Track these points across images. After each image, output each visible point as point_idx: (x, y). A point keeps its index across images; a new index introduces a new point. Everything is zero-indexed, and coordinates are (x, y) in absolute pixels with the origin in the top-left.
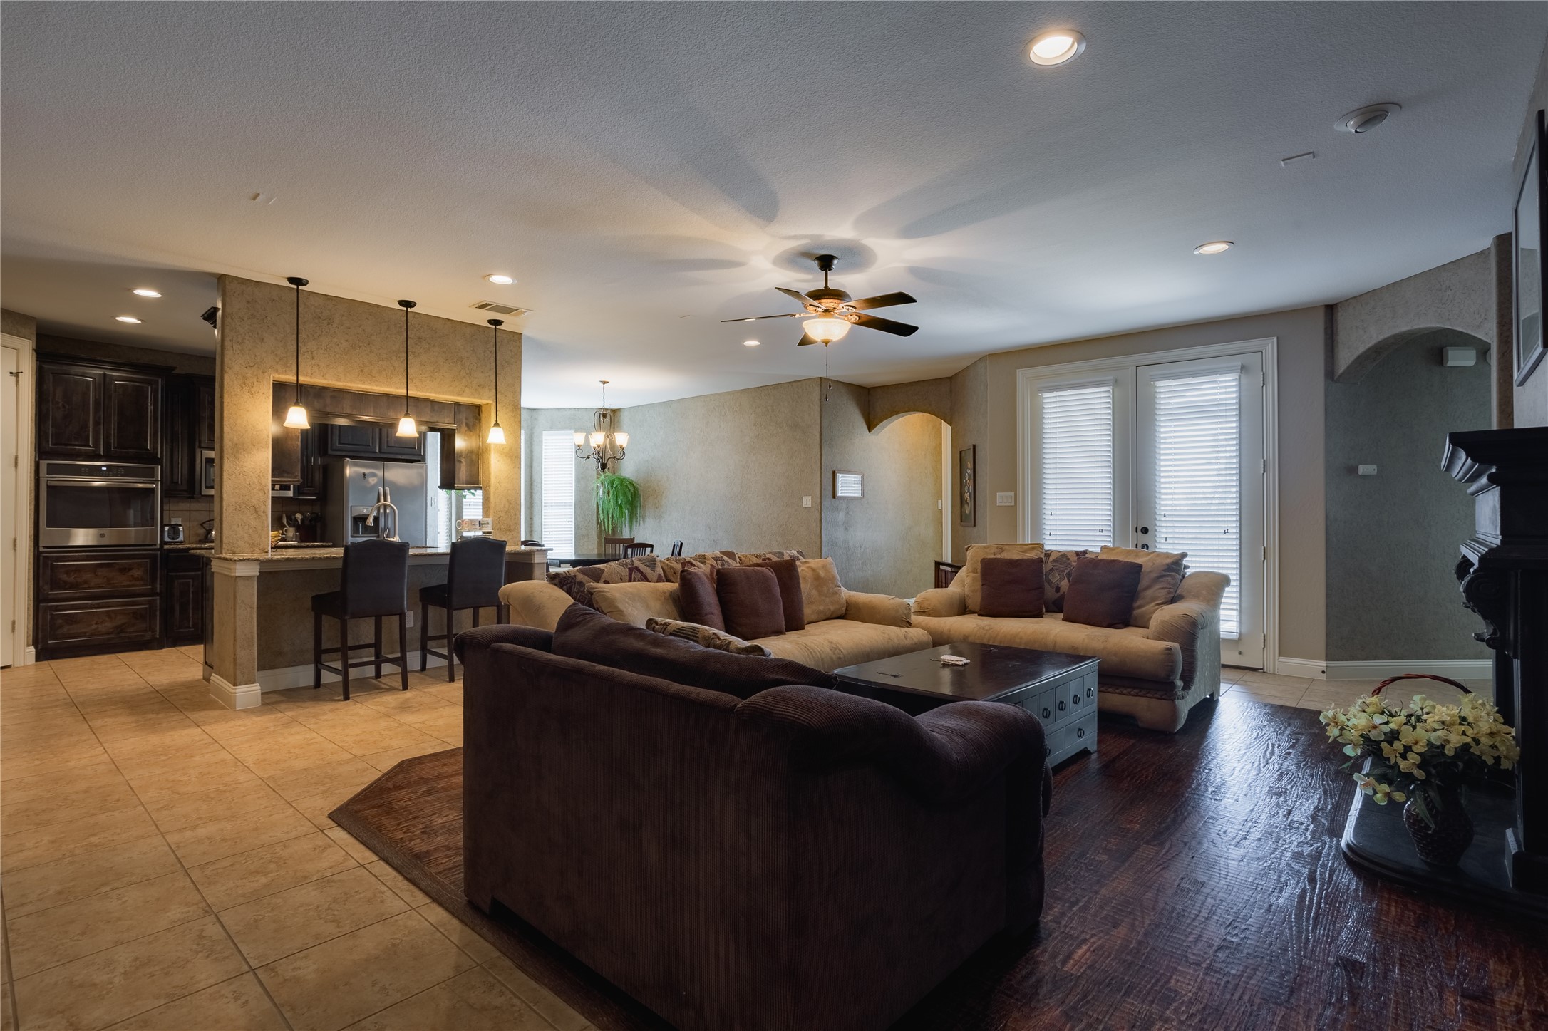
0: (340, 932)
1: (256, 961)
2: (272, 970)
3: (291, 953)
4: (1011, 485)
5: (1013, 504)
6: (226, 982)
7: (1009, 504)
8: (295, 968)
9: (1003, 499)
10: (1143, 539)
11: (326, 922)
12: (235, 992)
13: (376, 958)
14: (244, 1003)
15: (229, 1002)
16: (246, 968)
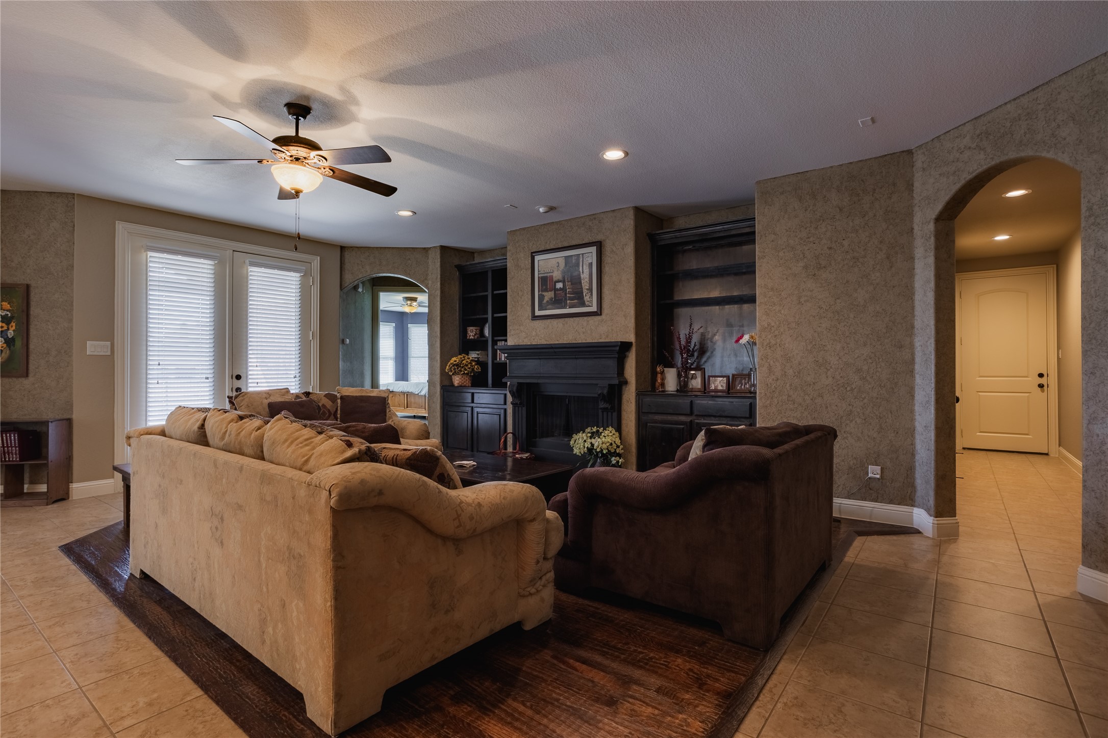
0: (847, 701)
1: (915, 726)
2: (910, 712)
3: (889, 713)
4: (107, 332)
5: (109, 353)
6: (944, 729)
7: (104, 354)
8: (896, 703)
9: (94, 348)
10: (238, 384)
11: (846, 715)
12: (943, 719)
13: (850, 673)
14: (941, 708)
15: (950, 715)
16: (925, 727)
